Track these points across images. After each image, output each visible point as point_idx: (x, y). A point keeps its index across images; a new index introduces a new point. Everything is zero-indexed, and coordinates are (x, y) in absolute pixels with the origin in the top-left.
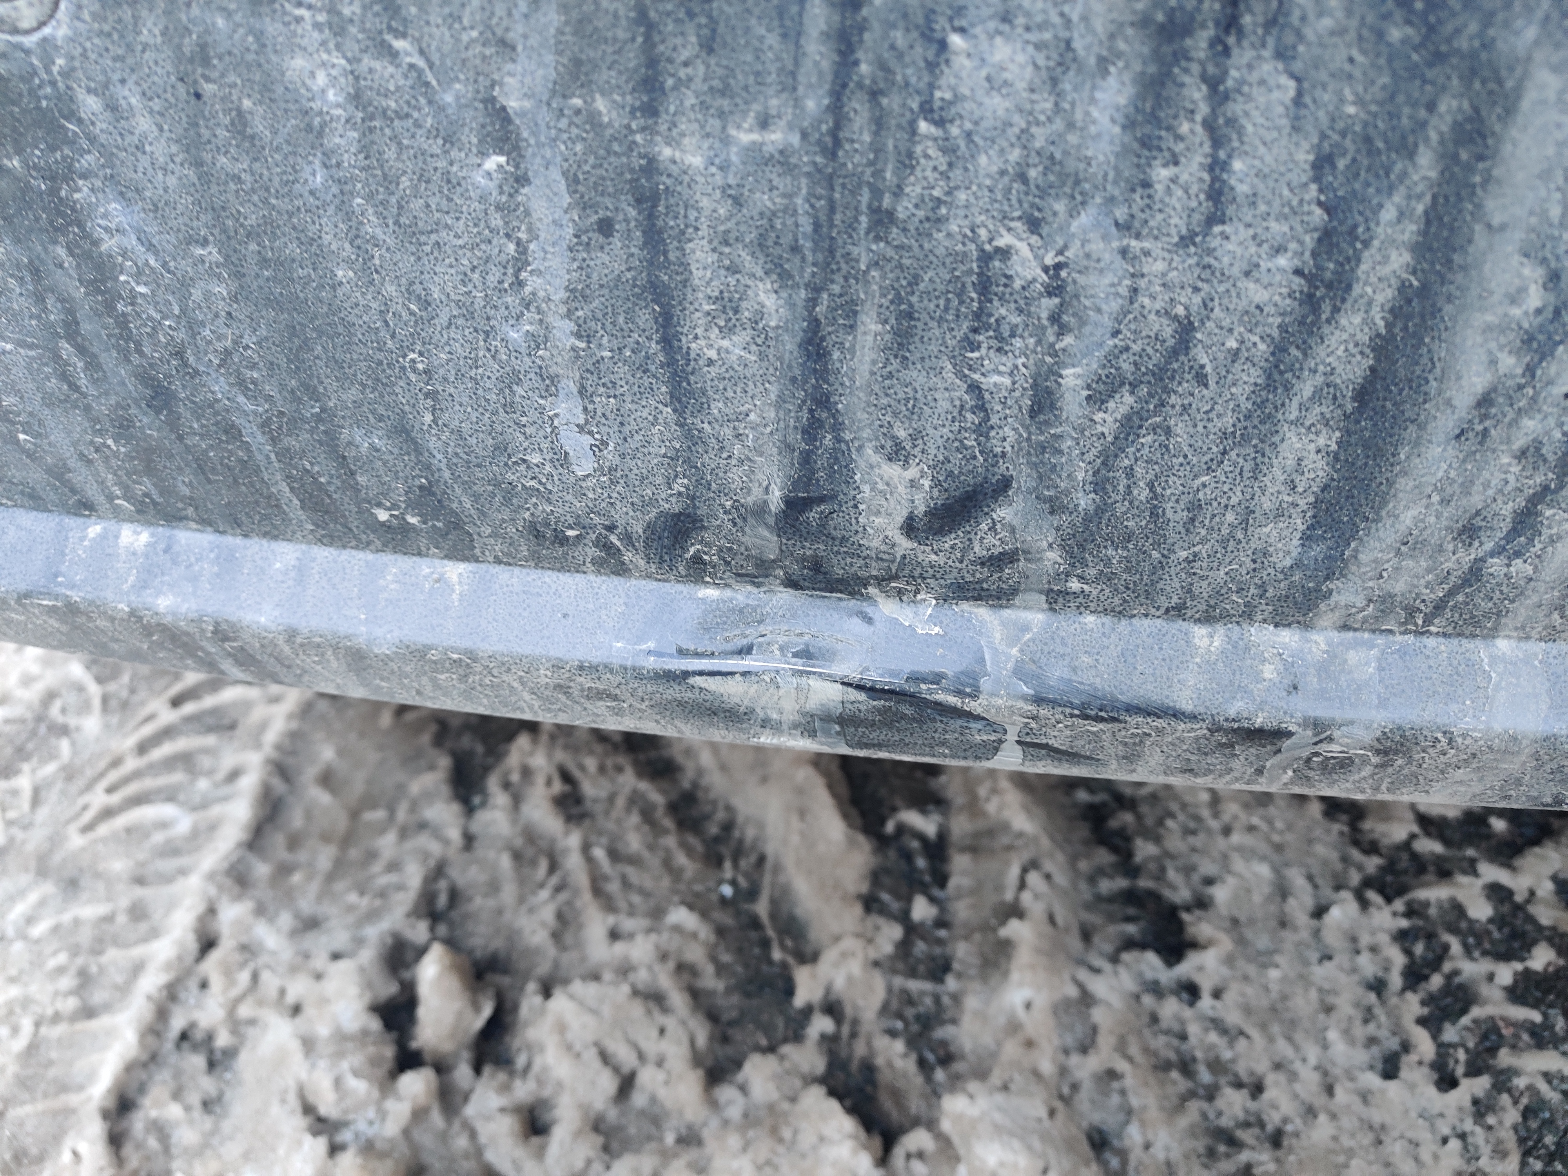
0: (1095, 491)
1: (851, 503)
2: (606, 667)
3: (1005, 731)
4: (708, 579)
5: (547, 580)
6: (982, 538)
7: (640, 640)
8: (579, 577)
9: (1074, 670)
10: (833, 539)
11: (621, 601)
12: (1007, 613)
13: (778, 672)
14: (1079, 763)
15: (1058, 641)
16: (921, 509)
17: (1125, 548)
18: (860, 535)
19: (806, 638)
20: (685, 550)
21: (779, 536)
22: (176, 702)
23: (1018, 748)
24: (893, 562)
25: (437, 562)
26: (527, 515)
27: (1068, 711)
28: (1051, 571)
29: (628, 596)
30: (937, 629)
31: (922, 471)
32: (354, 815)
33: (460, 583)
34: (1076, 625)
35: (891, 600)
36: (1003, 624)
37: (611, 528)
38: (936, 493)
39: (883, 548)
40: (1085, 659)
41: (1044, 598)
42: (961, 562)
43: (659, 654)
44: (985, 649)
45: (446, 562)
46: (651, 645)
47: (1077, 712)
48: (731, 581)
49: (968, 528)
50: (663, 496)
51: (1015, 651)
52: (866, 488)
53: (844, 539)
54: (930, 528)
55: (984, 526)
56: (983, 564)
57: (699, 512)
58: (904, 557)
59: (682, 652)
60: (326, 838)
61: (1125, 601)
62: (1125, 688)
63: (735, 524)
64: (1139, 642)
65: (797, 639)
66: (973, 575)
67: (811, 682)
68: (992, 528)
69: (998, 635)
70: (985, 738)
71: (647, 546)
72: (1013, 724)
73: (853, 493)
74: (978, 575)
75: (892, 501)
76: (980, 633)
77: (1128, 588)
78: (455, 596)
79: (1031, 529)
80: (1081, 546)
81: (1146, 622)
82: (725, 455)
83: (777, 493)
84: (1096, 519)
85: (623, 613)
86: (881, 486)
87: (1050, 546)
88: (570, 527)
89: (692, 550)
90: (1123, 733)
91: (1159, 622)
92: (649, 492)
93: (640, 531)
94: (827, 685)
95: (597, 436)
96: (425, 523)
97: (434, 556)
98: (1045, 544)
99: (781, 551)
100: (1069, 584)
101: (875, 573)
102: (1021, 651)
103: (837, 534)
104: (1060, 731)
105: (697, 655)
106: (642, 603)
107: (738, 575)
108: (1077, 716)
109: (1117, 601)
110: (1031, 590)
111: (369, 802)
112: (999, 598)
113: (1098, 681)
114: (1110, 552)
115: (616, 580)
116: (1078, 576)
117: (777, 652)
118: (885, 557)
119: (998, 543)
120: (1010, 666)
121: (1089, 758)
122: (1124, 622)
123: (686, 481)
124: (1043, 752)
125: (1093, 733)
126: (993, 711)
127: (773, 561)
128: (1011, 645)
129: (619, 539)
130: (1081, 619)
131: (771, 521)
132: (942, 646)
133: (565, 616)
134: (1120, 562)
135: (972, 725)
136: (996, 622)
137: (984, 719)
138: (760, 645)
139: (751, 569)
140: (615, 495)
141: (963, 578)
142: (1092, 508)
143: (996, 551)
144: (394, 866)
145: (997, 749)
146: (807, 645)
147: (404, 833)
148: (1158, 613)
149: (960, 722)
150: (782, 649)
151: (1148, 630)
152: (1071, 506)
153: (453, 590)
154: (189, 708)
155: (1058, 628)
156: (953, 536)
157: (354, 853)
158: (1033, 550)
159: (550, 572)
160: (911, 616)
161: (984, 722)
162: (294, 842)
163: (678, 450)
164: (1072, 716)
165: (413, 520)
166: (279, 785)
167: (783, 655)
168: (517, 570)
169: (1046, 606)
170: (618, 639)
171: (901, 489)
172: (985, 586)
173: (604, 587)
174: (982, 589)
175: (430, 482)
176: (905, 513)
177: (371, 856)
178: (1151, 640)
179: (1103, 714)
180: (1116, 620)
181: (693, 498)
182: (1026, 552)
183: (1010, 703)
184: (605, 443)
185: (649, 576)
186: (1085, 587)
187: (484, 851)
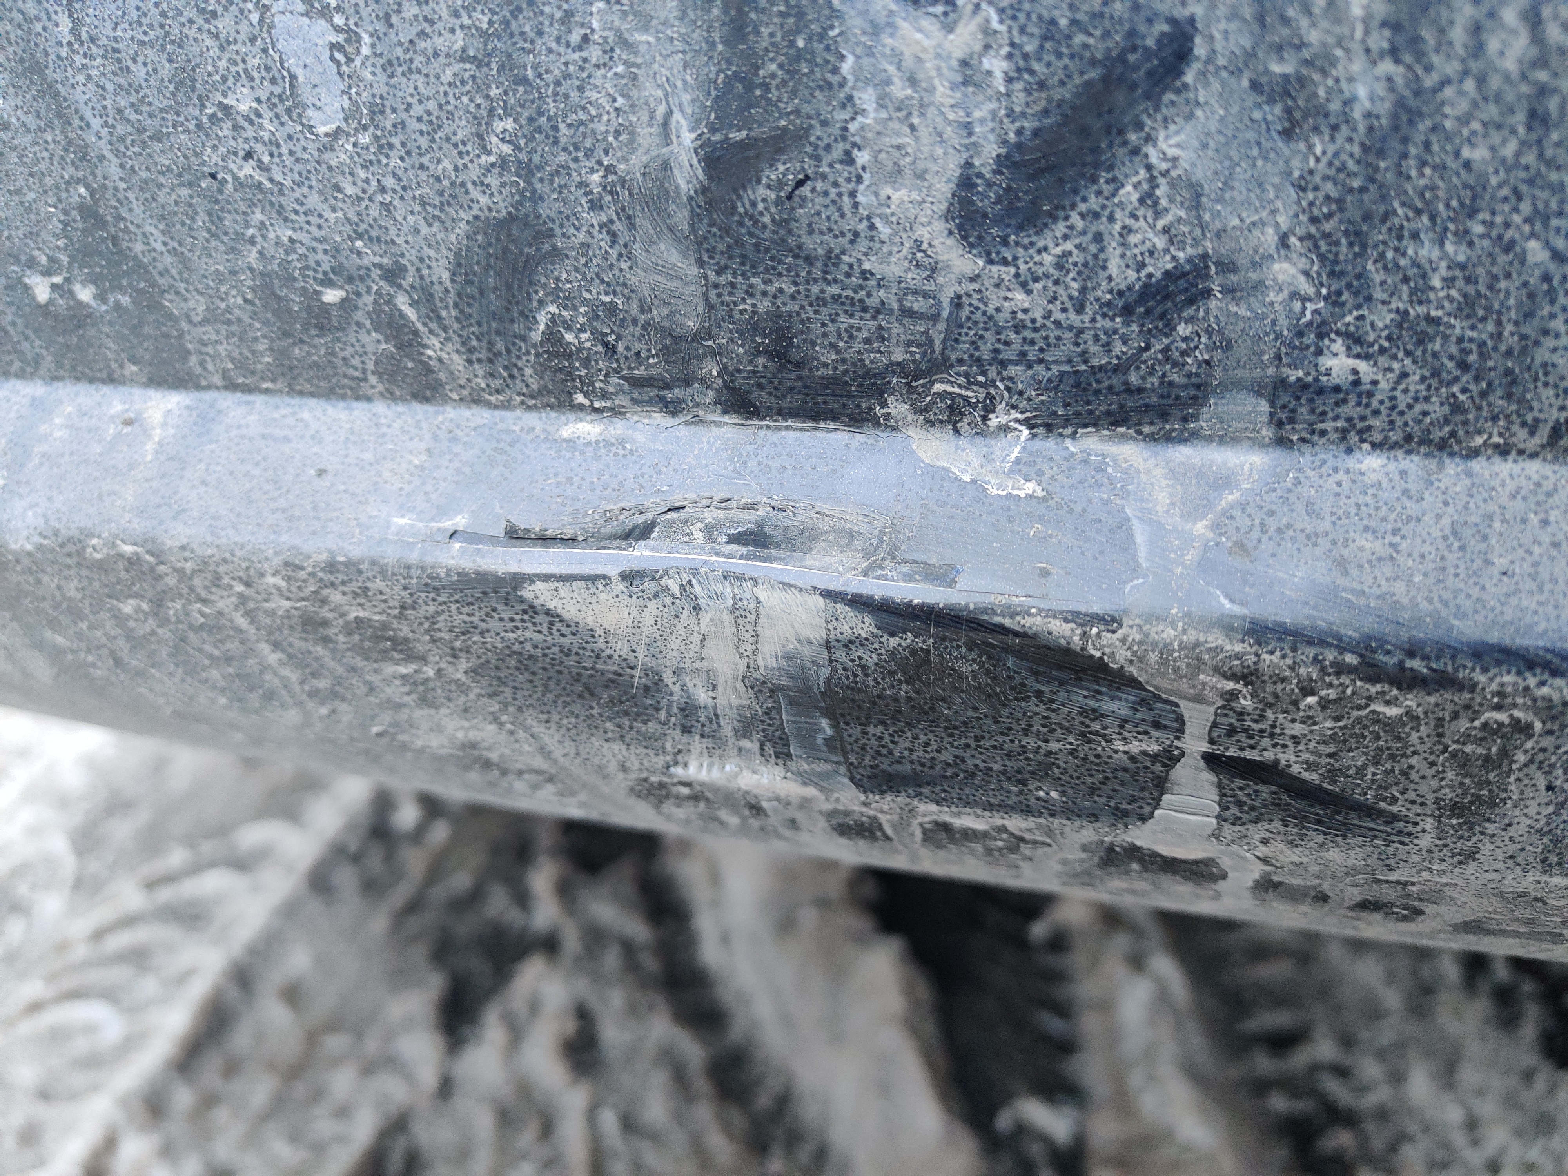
0: (1394, 53)
1: (837, 152)
2: (374, 563)
3: (1180, 720)
4: (580, 398)
5: (306, 415)
6: (1127, 230)
7: (442, 511)
8: (360, 407)
9: (1342, 564)
10: (809, 260)
11: (423, 446)
12: (1182, 454)
13: (695, 572)
14: (1344, 830)
15: (1300, 507)
16: (991, 150)
17: (1464, 236)
18: (863, 245)
19: (761, 512)
20: (529, 318)
21: (701, 263)
22: (151, 885)
23: (1209, 777)
24: (935, 318)
25: (137, 392)
26: (252, 257)
27: (1330, 655)
28: (1283, 324)
29: (435, 438)
30: (1030, 487)
31: (987, 31)
32: (312, 1038)
33: (164, 425)
34: (1341, 476)
35: (935, 432)
36: (1173, 474)
37: (393, 274)
38: (1019, 98)
39: (914, 278)
40: (1367, 544)
41: (1264, 406)
42: (1080, 309)
43: (472, 537)
44: (1135, 523)
45: (151, 392)
46: (460, 521)
47: (1350, 659)
48: (622, 400)
49: (1094, 202)
50: (474, 173)
51: (1201, 528)
52: (866, 98)
53: (832, 259)
54: (1010, 210)
55: (1129, 193)
56: (1127, 311)
57: (544, 211)
58: (957, 302)
59: (514, 535)
60: (270, 1066)
61: (1457, 408)
62: (1467, 604)
63: (613, 235)
64: (1491, 507)
65: (744, 515)
66: (1107, 347)
67: (762, 593)
68: (1148, 199)
69: (1162, 497)
70: (1135, 747)
71: (463, 318)
72: (1199, 699)
73: (842, 115)
74: (1118, 348)
75: (924, 133)
76: (1124, 493)
77: (1464, 366)
78: (150, 447)
79: (1239, 192)
80: (1357, 237)
81: (1505, 468)
82: (575, 38)
83: (688, 138)
84: (1395, 145)
85: (421, 468)
86: (899, 90)
87: (1283, 241)
88: (328, 282)
89: (542, 319)
90: (1463, 724)
91: (1534, 467)
92: (446, 164)
93: (446, 276)
94: (793, 598)
95: (339, 20)
96: (104, 301)
97: (131, 381)
98: (1270, 237)
99: (710, 307)
100: (1326, 362)
101: (899, 355)
102: (1216, 527)
103: (813, 244)
104: (1309, 720)
105: (544, 540)
106: (458, 449)
107: (636, 383)
108: (1351, 670)
109: (1437, 409)
110: (1237, 385)
111: (333, 1025)
112: (1164, 416)
113: (1399, 588)
114: (1427, 251)
115: (420, 409)
116: (1346, 335)
117: (700, 535)
118: (918, 305)
119: (1160, 243)
120: (1191, 556)
121: (1369, 811)
122: (1452, 467)
123: (509, 124)
124: (1265, 791)
125: (1389, 725)
126: (1153, 657)
127: (696, 337)
128: (1192, 515)
129: (413, 304)
130: (1351, 462)
131: (681, 218)
132: (1041, 520)
133: (321, 473)
134: (1449, 282)
135: (1107, 706)
136: (1158, 472)
137: (1133, 683)
138: (670, 524)
139: (654, 366)
140: (389, 182)
141: (1085, 356)
142: (1384, 108)
143: (1159, 267)
144: (343, 1112)
145: (1161, 785)
146: (761, 524)
147: (369, 1069)
148: (1533, 443)
149: (1080, 697)
150: (709, 530)
151: (1511, 486)
152: (1335, 106)
153: (149, 437)
154: (165, 895)
155: (1297, 482)
156: (1060, 228)
157: (300, 1089)
158: (1242, 261)
159: (312, 402)
160: (976, 463)
161: (1131, 696)
162: (231, 1069)
163: (485, 35)
164: (1340, 669)
165: (85, 294)
166: (233, 993)
167: (711, 540)
168: (259, 400)
169: (1267, 433)
170: (402, 510)
171: (943, 94)
172: (1134, 378)
173: (397, 425)
174: (1129, 390)
175: (92, 194)
176: (953, 168)
177: (318, 1095)
178: (1519, 505)
179: (1415, 664)
180: (1432, 464)
181: (527, 170)
182: (1227, 267)
183: (1191, 636)
184: (353, 37)
185: (476, 400)
186: (1363, 366)
187: (464, 1104)
